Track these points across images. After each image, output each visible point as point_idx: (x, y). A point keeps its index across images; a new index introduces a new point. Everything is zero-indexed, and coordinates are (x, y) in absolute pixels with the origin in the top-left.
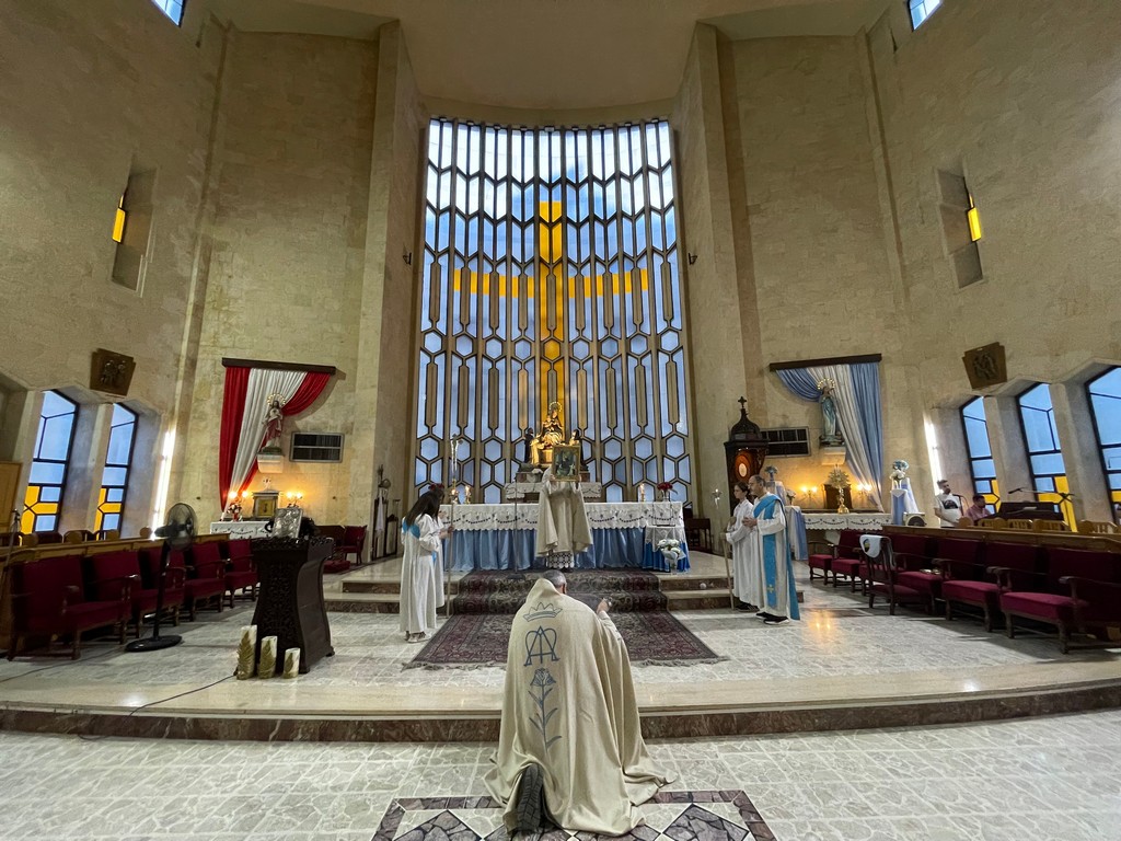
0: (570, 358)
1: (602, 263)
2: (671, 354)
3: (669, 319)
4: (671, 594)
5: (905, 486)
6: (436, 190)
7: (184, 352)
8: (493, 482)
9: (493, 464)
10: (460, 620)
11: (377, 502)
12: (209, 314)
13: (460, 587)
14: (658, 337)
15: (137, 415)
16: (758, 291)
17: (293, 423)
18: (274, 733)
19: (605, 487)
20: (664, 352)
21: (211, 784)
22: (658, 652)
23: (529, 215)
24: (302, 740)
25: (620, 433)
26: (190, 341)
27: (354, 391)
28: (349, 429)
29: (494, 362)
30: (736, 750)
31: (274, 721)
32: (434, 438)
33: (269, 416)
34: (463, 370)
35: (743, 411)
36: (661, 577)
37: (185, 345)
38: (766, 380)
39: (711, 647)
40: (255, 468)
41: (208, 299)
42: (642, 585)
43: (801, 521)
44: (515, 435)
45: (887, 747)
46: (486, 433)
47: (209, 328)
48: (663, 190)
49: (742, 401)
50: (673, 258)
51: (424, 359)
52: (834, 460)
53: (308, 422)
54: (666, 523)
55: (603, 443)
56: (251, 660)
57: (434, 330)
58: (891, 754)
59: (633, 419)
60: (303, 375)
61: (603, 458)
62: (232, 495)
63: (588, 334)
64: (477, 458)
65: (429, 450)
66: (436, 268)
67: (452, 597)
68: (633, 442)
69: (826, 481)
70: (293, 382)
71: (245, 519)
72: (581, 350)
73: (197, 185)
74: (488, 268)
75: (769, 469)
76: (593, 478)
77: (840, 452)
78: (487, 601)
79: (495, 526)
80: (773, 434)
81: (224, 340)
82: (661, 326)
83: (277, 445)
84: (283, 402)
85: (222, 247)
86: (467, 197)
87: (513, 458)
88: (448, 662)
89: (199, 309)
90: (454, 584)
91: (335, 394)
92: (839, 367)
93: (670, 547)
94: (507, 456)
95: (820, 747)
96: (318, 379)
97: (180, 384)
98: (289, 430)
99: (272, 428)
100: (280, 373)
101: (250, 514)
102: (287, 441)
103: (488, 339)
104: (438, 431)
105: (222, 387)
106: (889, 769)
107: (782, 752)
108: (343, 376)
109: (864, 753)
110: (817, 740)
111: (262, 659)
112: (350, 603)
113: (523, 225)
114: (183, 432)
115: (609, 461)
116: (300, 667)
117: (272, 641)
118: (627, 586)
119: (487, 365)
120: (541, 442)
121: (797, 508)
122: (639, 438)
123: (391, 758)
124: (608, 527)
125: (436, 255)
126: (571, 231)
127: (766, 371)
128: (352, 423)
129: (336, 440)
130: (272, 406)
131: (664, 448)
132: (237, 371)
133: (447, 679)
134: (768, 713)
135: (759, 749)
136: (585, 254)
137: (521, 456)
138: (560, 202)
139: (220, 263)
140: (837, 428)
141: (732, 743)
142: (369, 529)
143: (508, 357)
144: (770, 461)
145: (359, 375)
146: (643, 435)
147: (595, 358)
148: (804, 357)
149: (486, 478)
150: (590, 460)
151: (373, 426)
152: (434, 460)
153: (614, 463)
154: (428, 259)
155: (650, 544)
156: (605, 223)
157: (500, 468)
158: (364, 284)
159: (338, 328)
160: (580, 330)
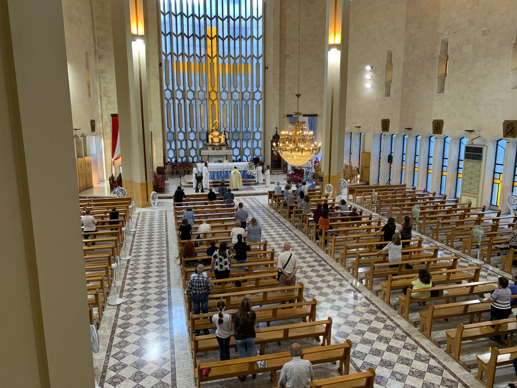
0: (220, 99)
1: (233, 58)
2: (258, 101)
3: (258, 87)
6: (164, 24)
7: (100, 113)
8: (193, 148)
9: (192, 141)
12: (104, 98)
14: (254, 94)
16: (286, 88)
20: (255, 100)
23: (202, 33)
25: (239, 130)
29: (191, 101)
34: (180, 106)
35: (276, 131)
37: (100, 110)
38: (285, 120)
41: (102, 92)
44: (200, 129)
46: (189, 130)
47: (104, 103)
48: (258, 29)
49: (277, 128)
50: (261, 61)
51: (166, 102)
57: (168, 89)
59: (244, 124)
63: (227, 89)
64: (187, 139)
66: (167, 62)
72: (224, 96)
73: (93, 49)
74: (186, 59)
81: (110, 107)
82: (255, 89)
85: (102, 72)
86: (176, 27)
87: (200, 139)
89: (101, 97)
92: (306, 117)
94: (198, 138)
97: (101, 124)
103: (188, 91)
104: (173, 129)
105: (111, 123)
113: (200, 38)
114: (104, 140)
119: (188, 102)
120: (212, 135)
122: (245, 132)
125: (166, 55)
126: (220, 41)
127: (286, 116)
131: (254, 136)
132: (115, 118)
136: (226, 53)
138: (215, 27)
143: (196, 99)
146: (247, 131)
147: (230, 100)
149: (190, 146)
150: (228, 139)
154: (164, 58)
156: (235, 40)
157: (195, 143)
160: (224, 87)
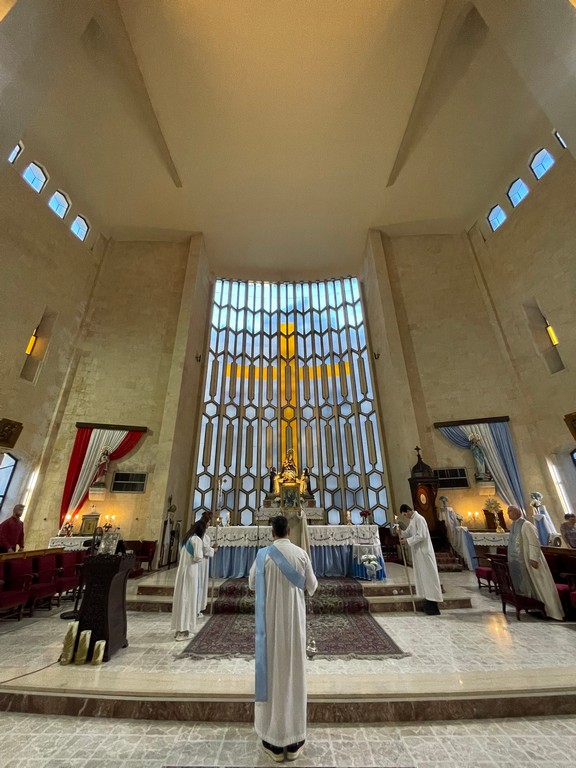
0: (301, 418)
1: (320, 358)
2: (368, 416)
3: (365, 392)
4: (371, 599)
5: (543, 512)
6: (218, 318)
7: (53, 419)
8: (247, 507)
9: (248, 493)
10: (218, 618)
11: (166, 523)
12: (73, 395)
13: (221, 592)
14: (359, 405)
15: (17, 461)
16: (421, 375)
17: (116, 465)
18: (82, 709)
19: (327, 511)
20: (363, 414)
21: (37, 749)
22: (359, 647)
23: (274, 331)
24: (101, 716)
25: (336, 470)
26: (59, 411)
27: (157, 442)
28: (152, 469)
29: (250, 421)
30: (414, 734)
31: (83, 699)
32: (208, 474)
33: (100, 460)
34: (230, 428)
35: (419, 456)
36: (365, 584)
37: (55, 414)
38: (433, 434)
39: (398, 644)
40: (86, 497)
41: (74, 385)
42: (350, 592)
43: (470, 539)
44: (264, 471)
45: (528, 733)
46: (243, 471)
47: (71, 403)
48: (356, 316)
49: (417, 449)
50: (365, 355)
51: (205, 420)
52: (488, 492)
53: (126, 465)
54: (367, 541)
55: (325, 478)
56: (72, 648)
57: (212, 401)
58: (530, 739)
59: (345, 460)
60: (126, 433)
61: (325, 489)
62: (68, 517)
63: (312, 402)
64: (237, 488)
65: (204, 483)
66: (215, 363)
67: (215, 599)
68: (345, 477)
69: (484, 507)
70: (119, 437)
71: (74, 535)
72: (308, 413)
73: (79, 320)
74: (248, 363)
75: (442, 498)
76: (318, 504)
77: (490, 485)
78: (239, 603)
79: (246, 543)
80: (442, 473)
81: (79, 411)
82: (360, 397)
83: (103, 480)
84: (111, 450)
85: (86, 355)
86: (237, 322)
87: (262, 489)
88: (208, 653)
89: (67, 392)
90: (216, 589)
91: (145, 445)
92: (482, 425)
93: (370, 561)
94: (258, 487)
95: (477, 732)
96: (135, 436)
97: (47, 439)
98: (113, 470)
99: (102, 469)
100: (111, 432)
101: (78, 531)
102: (110, 479)
103: (247, 406)
104: (211, 470)
105: (73, 441)
106: (528, 752)
107: (449, 736)
108: (151, 433)
109: (509, 737)
110: (475, 726)
111: (79, 649)
112: (141, 603)
113: (270, 337)
114: (43, 472)
115: (329, 491)
116: (104, 657)
117: (87, 634)
118: (340, 592)
119: (245, 423)
120: (282, 477)
121: (465, 529)
122: (350, 474)
123: (162, 733)
124: (326, 545)
125: (216, 355)
126: (300, 339)
127: (432, 428)
128: (154, 465)
129: (142, 477)
130: (104, 454)
131: (368, 482)
132: (84, 431)
133: (206, 668)
134: (437, 702)
135: (431, 733)
136: (309, 352)
137: (267, 487)
138: (293, 323)
139: (84, 364)
140: (487, 468)
141: (411, 728)
142: (159, 543)
143: (260, 418)
144: (442, 492)
145: (162, 432)
146: (352, 472)
147: (317, 418)
148: (457, 418)
149: (242, 504)
150: (316, 491)
151: (168, 467)
152: (207, 491)
153: (333, 493)
154: (211, 357)
155: (356, 559)
156: (321, 335)
157: (252, 496)
158: (171, 374)
159: (151, 402)
160: (307, 400)
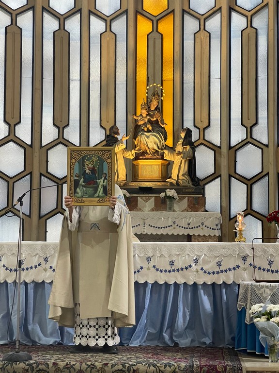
0: (184, 11)
19: (233, 220)
29: (62, 20)
34: (13, 34)
36: (251, 365)
44: (95, 137)
46: (49, 134)
55: (233, 151)
61: (233, 174)
115: (242, 179)
119: (51, 25)
143: (85, 12)
147: (225, 10)
150: (213, 177)
153: (250, 183)
